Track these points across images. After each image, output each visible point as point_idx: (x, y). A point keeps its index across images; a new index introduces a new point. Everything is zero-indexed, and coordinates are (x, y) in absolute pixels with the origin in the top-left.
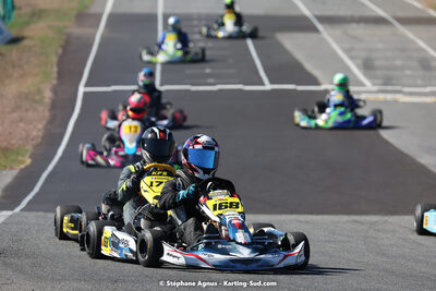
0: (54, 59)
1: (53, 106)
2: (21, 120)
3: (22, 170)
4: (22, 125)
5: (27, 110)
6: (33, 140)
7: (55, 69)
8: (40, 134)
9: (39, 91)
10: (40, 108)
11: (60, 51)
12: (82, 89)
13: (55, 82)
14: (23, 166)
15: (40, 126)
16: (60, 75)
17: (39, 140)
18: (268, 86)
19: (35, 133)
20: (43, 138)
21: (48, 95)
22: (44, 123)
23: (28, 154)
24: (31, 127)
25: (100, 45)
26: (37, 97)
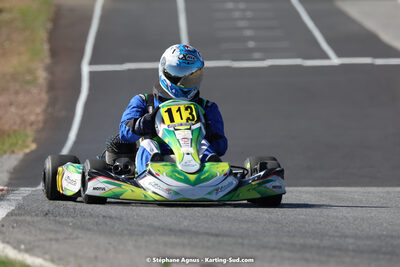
0: (43, 35)
1: (51, 87)
2: (11, 104)
3: (27, 155)
4: (13, 109)
5: (17, 93)
6: (32, 124)
7: (46, 47)
8: (41, 118)
9: (30, 71)
10: (35, 91)
11: (49, 25)
12: (86, 69)
13: (48, 61)
14: (27, 151)
15: (38, 110)
16: (54, 53)
17: (41, 125)
18: (335, 61)
19: (32, 118)
20: (46, 122)
21: (42, 75)
22: (43, 106)
23: (30, 139)
24: (25, 111)
25: (103, 18)
26: (28, 78)
